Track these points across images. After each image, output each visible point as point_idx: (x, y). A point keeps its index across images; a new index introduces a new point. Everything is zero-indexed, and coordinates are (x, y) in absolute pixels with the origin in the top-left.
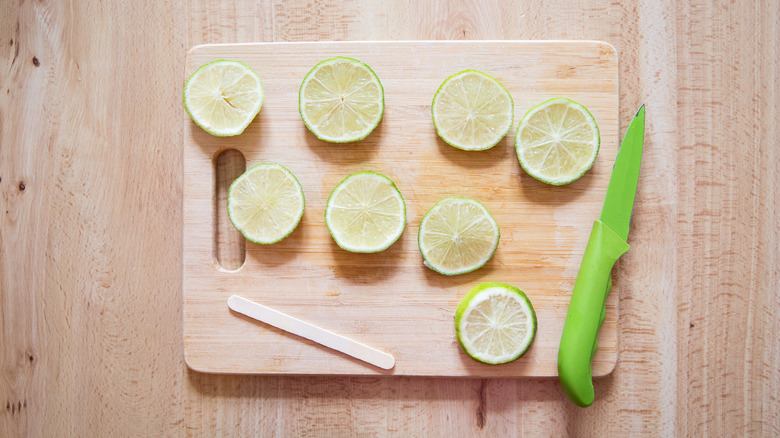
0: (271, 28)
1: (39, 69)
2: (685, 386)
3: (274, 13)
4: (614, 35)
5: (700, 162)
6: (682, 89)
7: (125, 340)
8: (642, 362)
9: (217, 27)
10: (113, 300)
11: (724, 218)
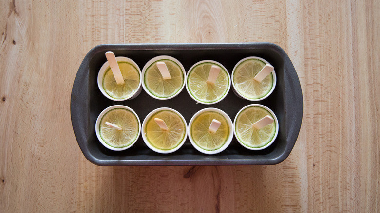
0: (123, 29)
1: (15, 46)
2: (312, 193)
3: (124, 23)
4: (277, 35)
5: (315, 91)
6: (307, 59)
7: (50, 172)
8: (292, 182)
9: (99, 29)
10: (45, 153)
11: (327, 116)
